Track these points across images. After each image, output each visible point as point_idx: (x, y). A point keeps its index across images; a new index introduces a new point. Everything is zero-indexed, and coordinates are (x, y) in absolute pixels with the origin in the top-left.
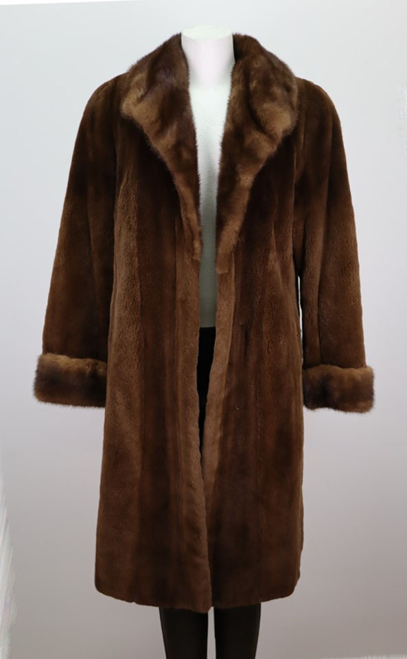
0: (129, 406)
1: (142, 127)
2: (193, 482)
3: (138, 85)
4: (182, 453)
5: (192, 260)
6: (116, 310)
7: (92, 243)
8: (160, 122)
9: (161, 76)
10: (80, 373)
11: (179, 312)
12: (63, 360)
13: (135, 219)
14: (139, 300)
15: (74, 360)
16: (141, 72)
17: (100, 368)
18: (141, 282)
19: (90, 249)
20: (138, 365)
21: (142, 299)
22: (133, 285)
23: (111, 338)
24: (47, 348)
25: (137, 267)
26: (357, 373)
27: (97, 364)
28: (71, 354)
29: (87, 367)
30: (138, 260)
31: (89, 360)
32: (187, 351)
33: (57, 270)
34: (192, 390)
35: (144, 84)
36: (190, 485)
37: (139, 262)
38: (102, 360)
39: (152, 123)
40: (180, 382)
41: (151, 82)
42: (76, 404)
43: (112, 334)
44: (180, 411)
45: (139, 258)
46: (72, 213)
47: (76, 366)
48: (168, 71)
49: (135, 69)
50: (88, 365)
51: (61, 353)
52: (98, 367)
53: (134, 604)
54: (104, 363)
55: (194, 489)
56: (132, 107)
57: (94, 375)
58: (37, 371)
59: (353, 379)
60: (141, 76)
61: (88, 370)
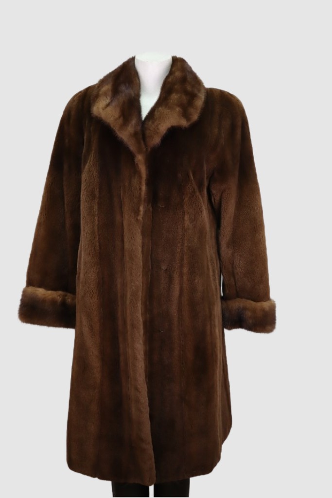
0: (91, 328)
1: (109, 124)
2: (139, 386)
3: (105, 94)
4: (131, 365)
5: (137, 219)
6: (83, 256)
7: (65, 206)
8: (122, 118)
9: (123, 88)
10: (53, 302)
11: (127, 258)
12: (41, 292)
13: (98, 190)
14: (98, 249)
15: (50, 292)
16: (107, 85)
17: (68, 298)
18: (99, 235)
19: (64, 210)
20: (98, 296)
21: (100, 248)
22: (94, 238)
23: (79, 277)
24: (30, 282)
25: (97, 224)
26: (265, 305)
27: (66, 296)
28: (47, 288)
29: (59, 298)
30: (98, 219)
31: (60, 292)
32: (133, 288)
33: (39, 225)
34: (137, 317)
35: (110, 93)
36: (137, 389)
37: (98, 221)
38: (70, 293)
39: (116, 120)
40: (128, 311)
41: (115, 92)
42: (49, 325)
43: (79, 274)
44: (129, 333)
45: (98, 217)
46: (52, 184)
47: (50, 297)
48: (127, 85)
49: (103, 82)
50: (59, 296)
51: (40, 286)
52: (66, 298)
53: (96, 479)
54: (72, 295)
55: (140, 392)
56: (101, 110)
57: (64, 303)
58: (22, 300)
59: (263, 310)
60: (107, 87)
61: (59, 299)
